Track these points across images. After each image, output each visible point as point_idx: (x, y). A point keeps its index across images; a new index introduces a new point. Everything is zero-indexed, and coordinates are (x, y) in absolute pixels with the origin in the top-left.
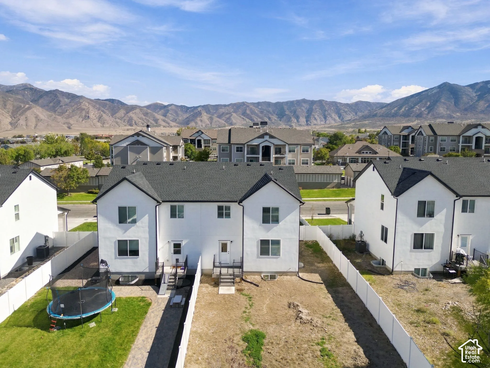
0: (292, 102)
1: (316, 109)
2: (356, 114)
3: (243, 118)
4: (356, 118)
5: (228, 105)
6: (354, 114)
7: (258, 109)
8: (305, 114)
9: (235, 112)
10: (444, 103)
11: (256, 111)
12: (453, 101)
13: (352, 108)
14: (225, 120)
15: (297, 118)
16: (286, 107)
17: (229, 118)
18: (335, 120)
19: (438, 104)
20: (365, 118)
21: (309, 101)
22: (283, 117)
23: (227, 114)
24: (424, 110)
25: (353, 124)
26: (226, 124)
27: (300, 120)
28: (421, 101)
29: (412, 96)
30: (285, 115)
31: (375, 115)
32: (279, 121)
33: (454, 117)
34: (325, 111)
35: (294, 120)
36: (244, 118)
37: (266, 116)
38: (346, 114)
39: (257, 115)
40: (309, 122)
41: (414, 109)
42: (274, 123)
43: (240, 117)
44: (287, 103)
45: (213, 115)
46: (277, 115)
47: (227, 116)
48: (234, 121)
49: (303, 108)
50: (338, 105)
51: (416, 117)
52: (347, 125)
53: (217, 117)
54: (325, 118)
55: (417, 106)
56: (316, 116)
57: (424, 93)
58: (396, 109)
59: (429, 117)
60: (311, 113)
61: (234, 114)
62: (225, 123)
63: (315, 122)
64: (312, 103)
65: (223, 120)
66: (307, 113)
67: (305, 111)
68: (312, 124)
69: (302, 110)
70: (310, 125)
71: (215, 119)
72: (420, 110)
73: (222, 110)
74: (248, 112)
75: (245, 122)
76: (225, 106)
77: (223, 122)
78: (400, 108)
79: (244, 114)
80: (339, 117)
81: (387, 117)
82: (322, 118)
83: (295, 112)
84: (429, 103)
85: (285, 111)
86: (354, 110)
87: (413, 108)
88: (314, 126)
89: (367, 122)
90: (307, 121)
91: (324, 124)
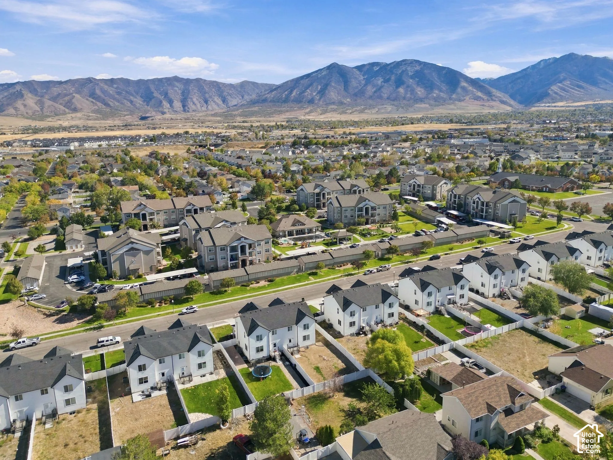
0: (160, 80)
1: (193, 89)
2: (243, 97)
3: (92, 102)
4: (243, 103)
5: (66, 82)
6: (241, 97)
7: (113, 89)
8: (179, 97)
9: (78, 92)
10: (335, 88)
11: (111, 92)
12: (343, 85)
13: (237, 90)
14: (64, 104)
15: (171, 102)
16: (152, 88)
17: (70, 101)
18: (218, 105)
19: (329, 87)
20: (253, 103)
21: (183, 79)
22: (151, 99)
23: (66, 95)
24: (316, 95)
25: (241, 110)
26: (67, 110)
27: (174, 105)
28: (311, 85)
29: (302, 78)
30: (154, 97)
31: (265, 101)
32: (146, 106)
33: (345, 104)
34: (205, 93)
35: (166, 104)
36: (94, 101)
37: (127, 99)
38: (231, 97)
39: (114, 99)
40: (186, 108)
41: (306, 94)
42: (139, 109)
43: (87, 99)
44: (153, 81)
45: (42, 96)
46: (141, 97)
47: (67, 98)
48: (79, 106)
49: (176, 88)
50: (221, 86)
51: (308, 102)
52: (234, 113)
53: (49, 99)
54: (206, 102)
55: (308, 90)
56: (195, 100)
57: (314, 75)
58: (286, 93)
59: (321, 103)
60: (188, 95)
61: (77, 96)
62: (64, 108)
63: (194, 107)
64: (187, 82)
65: (61, 104)
66: (183, 96)
67: (180, 92)
68: (191, 110)
69: (176, 91)
70: (188, 111)
71: (48, 103)
72: (311, 94)
73: (56, 90)
74: (98, 92)
75: (96, 107)
76: (60, 83)
77: (62, 107)
78: (291, 92)
79: (93, 95)
80: (224, 101)
81: (278, 102)
82: (202, 102)
83: (166, 95)
84: (319, 87)
85: (153, 93)
86: (240, 92)
87: (304, 92)
88: (194, 113)
89: (256, 109)
90: (184, 106)
91: (206, 111)
